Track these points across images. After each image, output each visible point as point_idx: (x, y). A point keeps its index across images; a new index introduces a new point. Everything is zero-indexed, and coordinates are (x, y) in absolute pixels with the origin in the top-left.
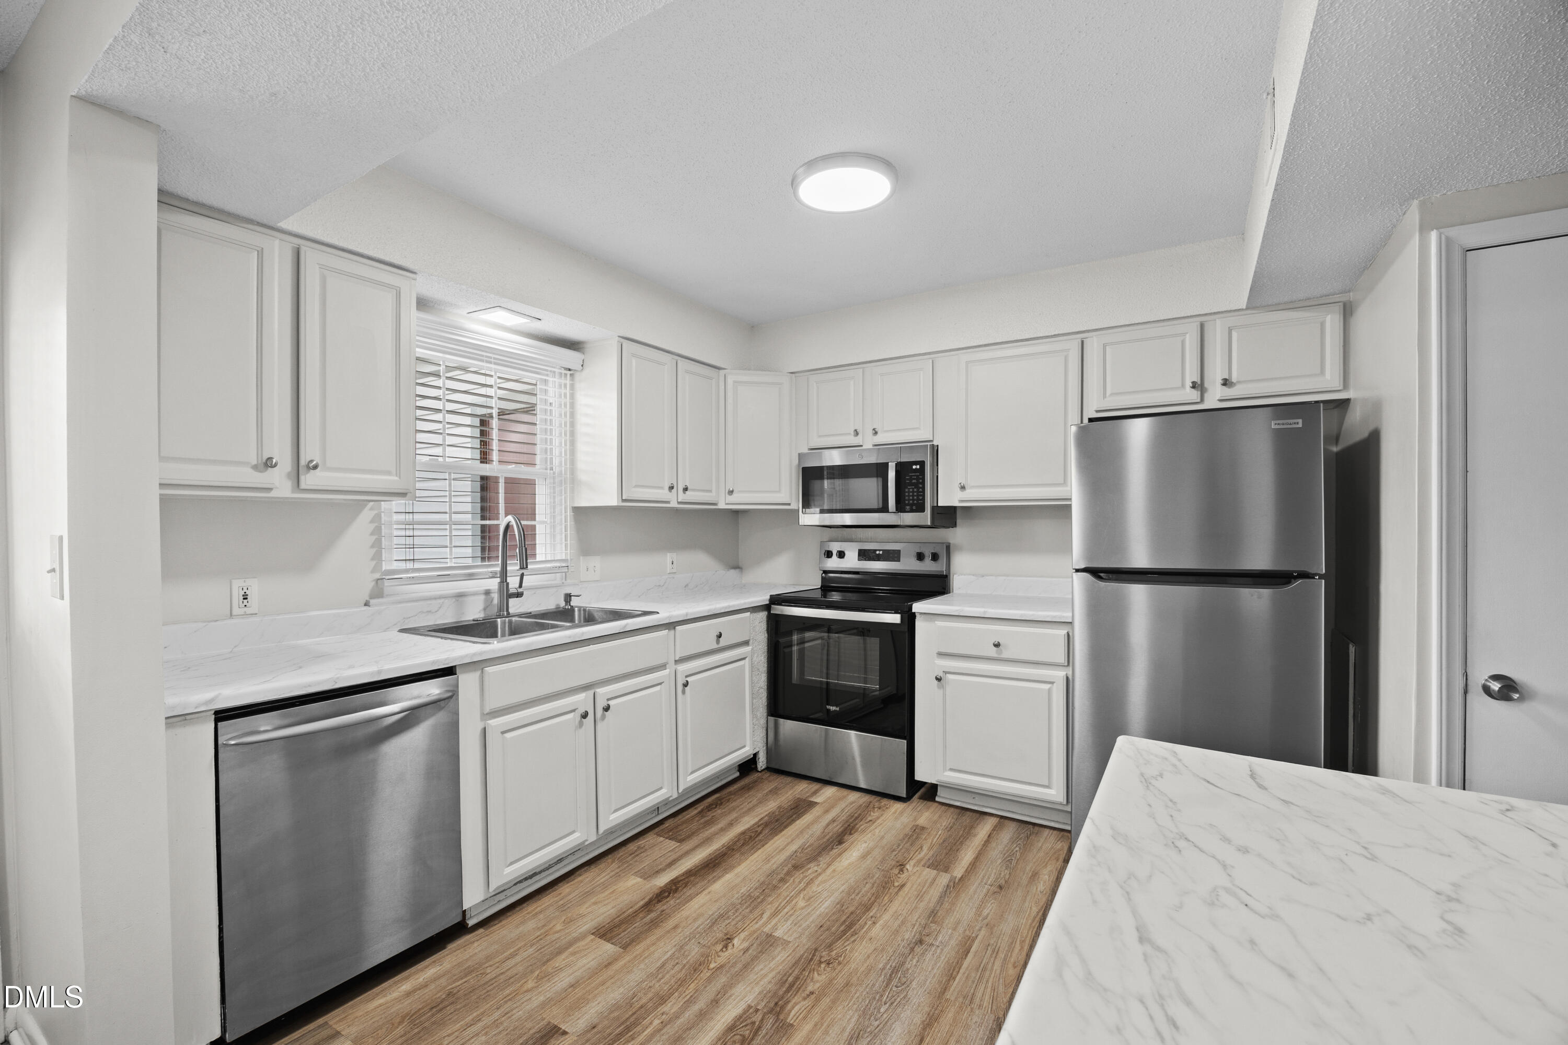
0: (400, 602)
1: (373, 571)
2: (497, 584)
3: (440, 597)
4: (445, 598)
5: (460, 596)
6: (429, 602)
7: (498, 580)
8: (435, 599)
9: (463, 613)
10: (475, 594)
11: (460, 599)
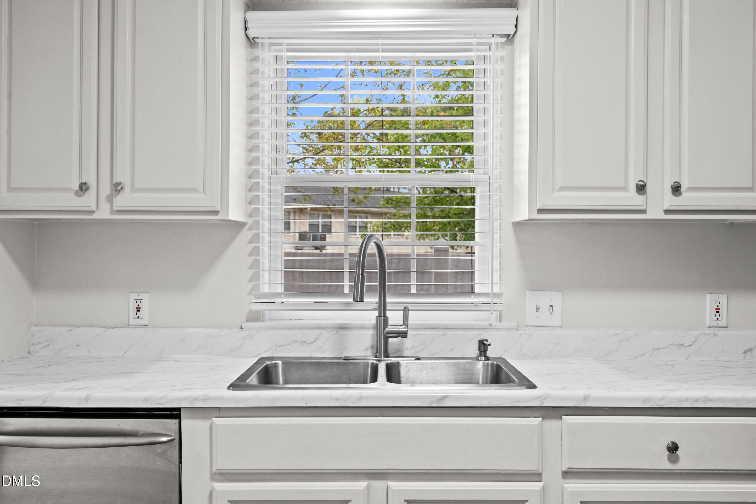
0: (273, 328)
1: (250, 294)
2: (375, 319)
3: (318, 327)
4: (324, 328)
5: (343, 328)
6: (305, 331)
7: (376, 313)
8: (312, 328)
9: (345, 349)
10: (362, 328)
11: (342, 332)
